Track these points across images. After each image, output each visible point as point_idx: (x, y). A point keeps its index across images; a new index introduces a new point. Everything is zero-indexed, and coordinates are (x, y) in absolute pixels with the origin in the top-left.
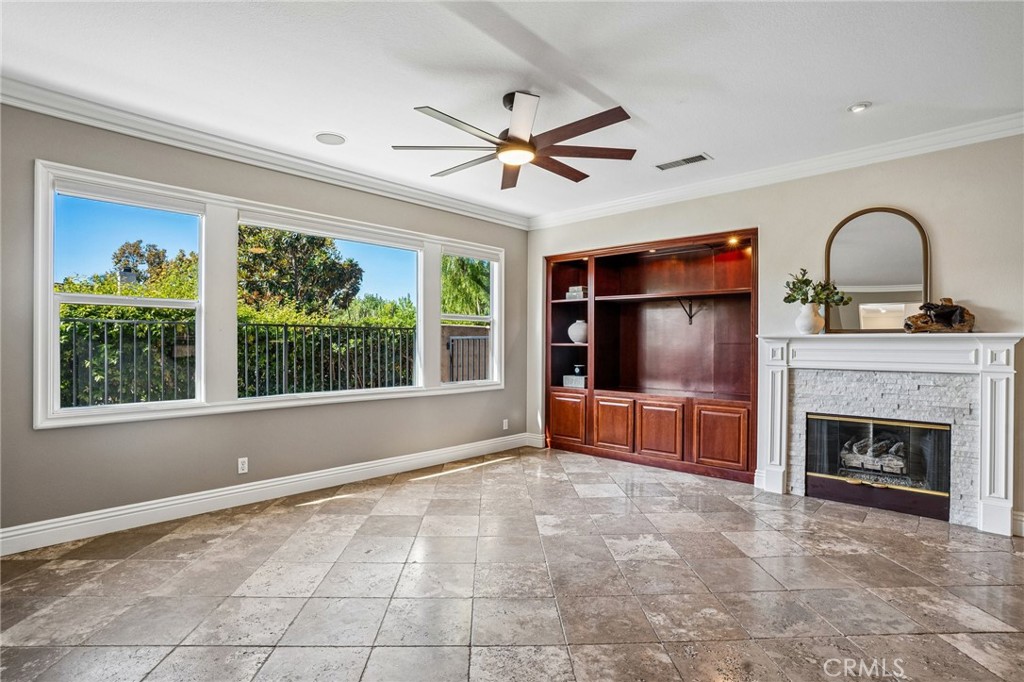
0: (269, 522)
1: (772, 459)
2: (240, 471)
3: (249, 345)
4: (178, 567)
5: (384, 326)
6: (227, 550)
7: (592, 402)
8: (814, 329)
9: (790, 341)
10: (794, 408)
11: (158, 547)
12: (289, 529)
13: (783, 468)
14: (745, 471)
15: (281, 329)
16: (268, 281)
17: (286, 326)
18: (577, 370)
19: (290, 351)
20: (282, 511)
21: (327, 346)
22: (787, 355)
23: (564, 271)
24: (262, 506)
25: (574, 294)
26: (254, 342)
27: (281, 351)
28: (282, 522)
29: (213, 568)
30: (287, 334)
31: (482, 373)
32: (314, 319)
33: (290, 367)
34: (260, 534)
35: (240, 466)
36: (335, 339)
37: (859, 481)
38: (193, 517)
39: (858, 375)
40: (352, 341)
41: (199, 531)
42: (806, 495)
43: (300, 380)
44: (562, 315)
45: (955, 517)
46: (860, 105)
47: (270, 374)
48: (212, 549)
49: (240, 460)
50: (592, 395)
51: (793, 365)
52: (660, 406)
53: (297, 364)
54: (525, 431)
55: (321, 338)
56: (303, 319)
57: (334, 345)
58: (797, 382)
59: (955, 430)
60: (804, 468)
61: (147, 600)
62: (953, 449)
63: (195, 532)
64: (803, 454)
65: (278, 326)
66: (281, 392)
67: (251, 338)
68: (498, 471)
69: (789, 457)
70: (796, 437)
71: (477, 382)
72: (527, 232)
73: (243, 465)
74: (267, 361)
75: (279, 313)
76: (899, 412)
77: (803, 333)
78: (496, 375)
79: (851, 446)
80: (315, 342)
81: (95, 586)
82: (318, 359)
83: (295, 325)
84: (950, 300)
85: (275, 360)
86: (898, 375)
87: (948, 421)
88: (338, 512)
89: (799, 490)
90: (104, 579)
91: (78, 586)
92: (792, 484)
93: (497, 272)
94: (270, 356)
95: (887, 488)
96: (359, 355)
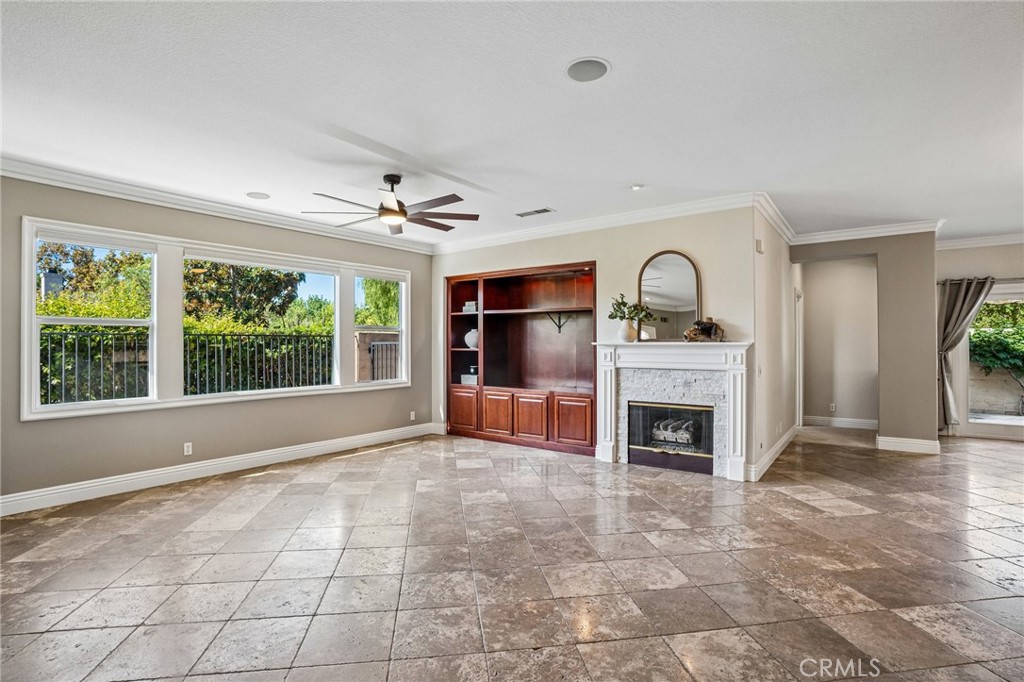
0: (209, 490)
1: (605, 437)
2: (186, 454)
3: (191, 352)
4: (141, 518)
5: (313, 334)
6: (177, 507)
7: (481, 396)
8: (629, 339)
9: (616, 347)
10: (620, 398)
11: (122, 508)
12: (226, 493)
13: (613, 443)
14: (589, 448)
15: (220, 338)
16: (207, 292)
17: (224, 336)
18: (472, 370)
19: (228, 356)
20: (220, 483)
21: (260, 352)
22: (615, 358)
23: (461, 290)
24: (204, 480)
25: (469, 308)
26: (195, 348)
27: (219, 357)
28: (219, 490)
29: (167, 518)
30: (225, 342)
31: (393, 374)
32: (249, 328)
33: (228, 370)
34: (203, 497)
35: (186, 449)
36: (268, 345)
37: (660, 450)
38: (147, 489)
39: (659, 372)
40: (284, 347)
41: (154, 498)
42: (629, 462)
43: (237, 382)
44: (460, 325)
45: (716, 472)
46: (636, 186)
47: (209, 376)
48: (166, 507)
49: (185, 444)
50: (481, 390)
51: (618, 365)
52: (531, 398)
53: (234, 368)
54: (430, 421)
55: (255, 344)
56: (240, 328)
57: (268, 350)
58: (622, 378)
59: (715, 410)
60: (627, 442)
61: (121, 536)
62: (715, 424)
63: (150, 498)
64: (626, 432)
65: (216, 335)
66: (219, 391)
67: (193, 346)
68: (400, 452)
69: (617, 435)
70: (621, 420)
71: (389, 381)
72: (431, 256)
73: (188, 449)
74: (207, 365)
75: (218, 323)
76: (684, 399)
77: (622, 342)
78: (404, 377)
79: (659, 425)
80: (250, 347)
81: (79, 531)
82: (252, 363)
83: (232, 334)
84: (711, 319)
85: (214, 364)
86: (683, 372)
87: (712, 404)
88: (265, 482)
89: (624, 459)
90: (84, 526)
91: (63, 532)
92: (620, 455)
93: (404, 289)
94: (209, 361)
95: (678, 454)
96: (290, 359)
